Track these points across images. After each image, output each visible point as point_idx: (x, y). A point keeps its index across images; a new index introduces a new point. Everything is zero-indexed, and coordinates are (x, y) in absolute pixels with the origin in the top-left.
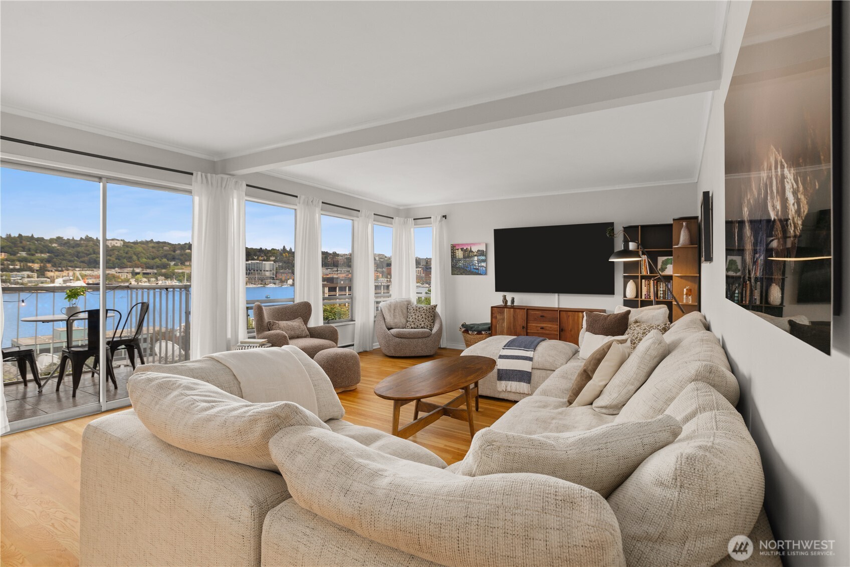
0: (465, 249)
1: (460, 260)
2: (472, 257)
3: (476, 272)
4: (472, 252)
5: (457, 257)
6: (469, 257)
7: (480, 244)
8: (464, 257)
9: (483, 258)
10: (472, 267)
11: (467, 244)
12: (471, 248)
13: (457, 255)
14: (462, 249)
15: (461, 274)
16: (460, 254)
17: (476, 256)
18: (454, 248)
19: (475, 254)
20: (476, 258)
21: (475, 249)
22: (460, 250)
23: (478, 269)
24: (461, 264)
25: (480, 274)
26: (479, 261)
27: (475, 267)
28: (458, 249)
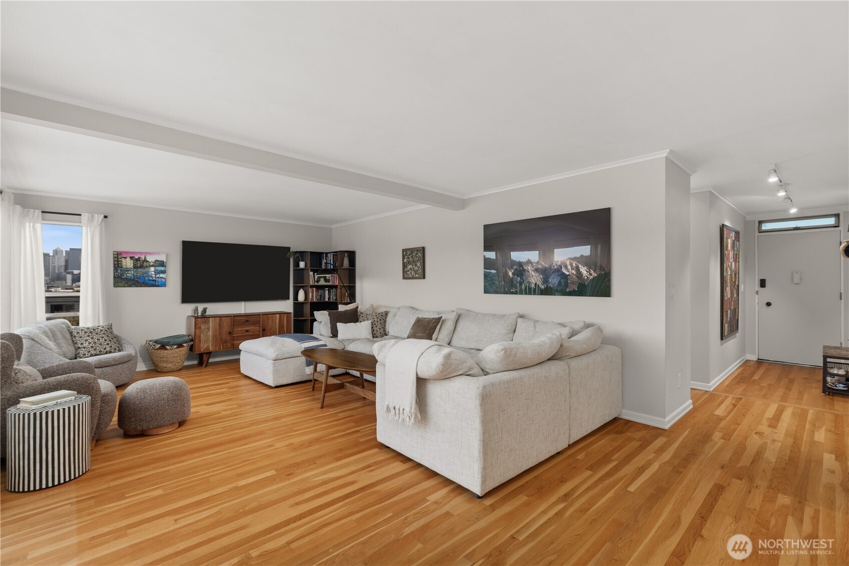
0: (137, 257)
1: (128, 270)
2: (147, 267)
3: (153, 284)
4: (147, 261)
5: (124, 267)
6: (141, 267)
7: (158, 254)
8: (135, 267)
9: (163, 269)
10: (147, 278)
11: (140, 253)
12: (145, 258)
13: (124, 264)
14: (131, 258)
15: (130, 286)
16: (128, 263)
17: (152, 266)
18: (118, 257)
19: (151, 264)
20: (152, 269)
21: (151, 259)
22: (128, 259)
23: (155, 281)
24: (130, 275)
25: (158, 286)
26: (157, 272)
27: (151, 278)
28: (125, 258)
